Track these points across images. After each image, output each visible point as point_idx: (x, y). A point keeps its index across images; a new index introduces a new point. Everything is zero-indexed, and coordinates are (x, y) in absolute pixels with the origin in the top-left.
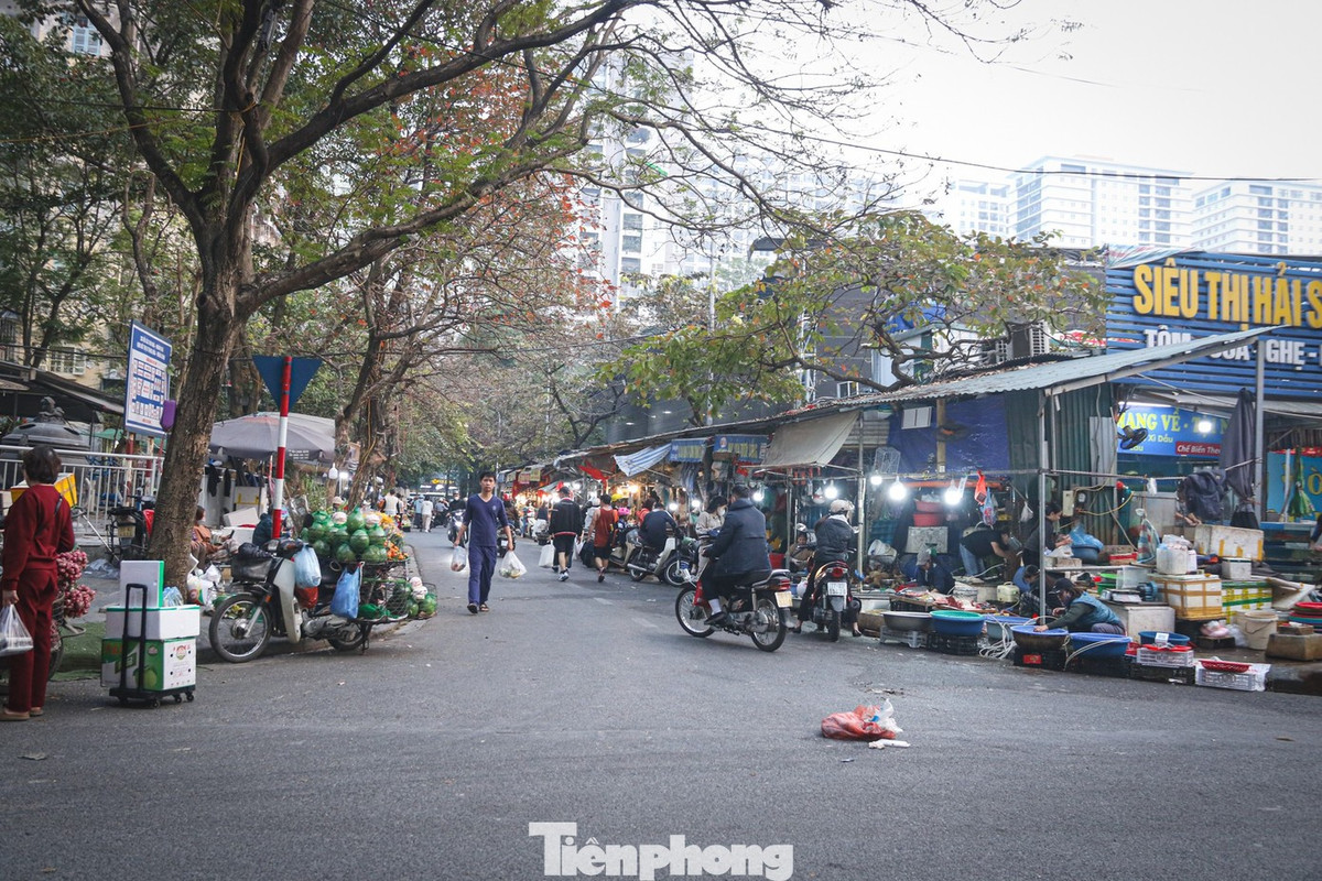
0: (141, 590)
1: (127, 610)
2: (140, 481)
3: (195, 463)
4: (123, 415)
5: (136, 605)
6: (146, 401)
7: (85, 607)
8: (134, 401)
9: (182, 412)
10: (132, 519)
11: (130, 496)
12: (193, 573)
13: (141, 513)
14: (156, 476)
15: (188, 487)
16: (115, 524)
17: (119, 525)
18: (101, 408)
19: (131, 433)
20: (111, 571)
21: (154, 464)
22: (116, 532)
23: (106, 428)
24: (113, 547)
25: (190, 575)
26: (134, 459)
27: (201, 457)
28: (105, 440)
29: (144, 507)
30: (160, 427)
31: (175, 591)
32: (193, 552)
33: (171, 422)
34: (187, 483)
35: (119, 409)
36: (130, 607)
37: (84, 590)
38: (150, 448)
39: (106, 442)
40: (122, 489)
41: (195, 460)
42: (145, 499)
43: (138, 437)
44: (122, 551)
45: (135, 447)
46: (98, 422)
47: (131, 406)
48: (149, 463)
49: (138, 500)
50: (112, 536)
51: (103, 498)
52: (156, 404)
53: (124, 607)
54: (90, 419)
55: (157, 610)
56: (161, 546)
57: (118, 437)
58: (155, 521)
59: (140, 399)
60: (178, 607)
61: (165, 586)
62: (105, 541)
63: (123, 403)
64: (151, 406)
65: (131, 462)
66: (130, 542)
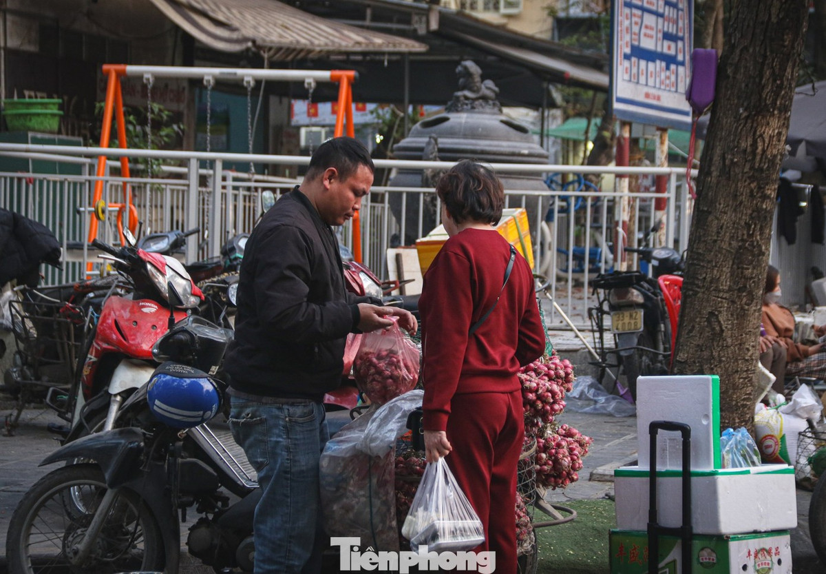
0: (679, 433)
1: (653, 474)
2: (648, 219)
3: (759, 176)
4: (607, 91)
5: (670, 463)
6: (650, 56)
7: (574, 468)
8: (627, 57)
9: (729, 71)
10: (636, 296)
11: (629, 250)
12: (766, 402)
13: (654, 283)
14: (678, 208)
15: (748, 225)
16: (606, 307)
17: (613, 308)
18: (559, 78)
19: (623, 124)
20: (602, 399)
21: (673, 183)
22: (607, 321)
23: (566, 117)
24: (603, 352)
25: (759, 406)
26: (631, 176)
27: (772, 162)
28: (565, 141)
29: (658, 271)
30: (686, 106)
31: (742, 435)
32: (763, 357)
33: (708, 94)
34: (746, 218)
35: (600, 78)
36: (659, 468)
37: (569, 434)
38: (662, 152)
39: (569, 147)
40: (612, 236)
41: (761, 170)
42: (659, 253)
43: (637, 131)
44: (620, 359)
45: (632, 151)
46: (553, 105)
47: (621, 68)
48: (660, 182)
49: (646, 256)
50: (601, 330)
51: (579, 257)
52: (670, 60)
53: (647, 468)
54: (539, 102)
55: (713, 474)
56: (700, 348)
57: (593, 134)
58: (685, 298)
59: (639, 53)
60: (752, 469)
61: (723, 427)
62: (588, 341)
63: (604, 64)
64: (660, 65)
65: (626, 182)
66: (636, 340)
